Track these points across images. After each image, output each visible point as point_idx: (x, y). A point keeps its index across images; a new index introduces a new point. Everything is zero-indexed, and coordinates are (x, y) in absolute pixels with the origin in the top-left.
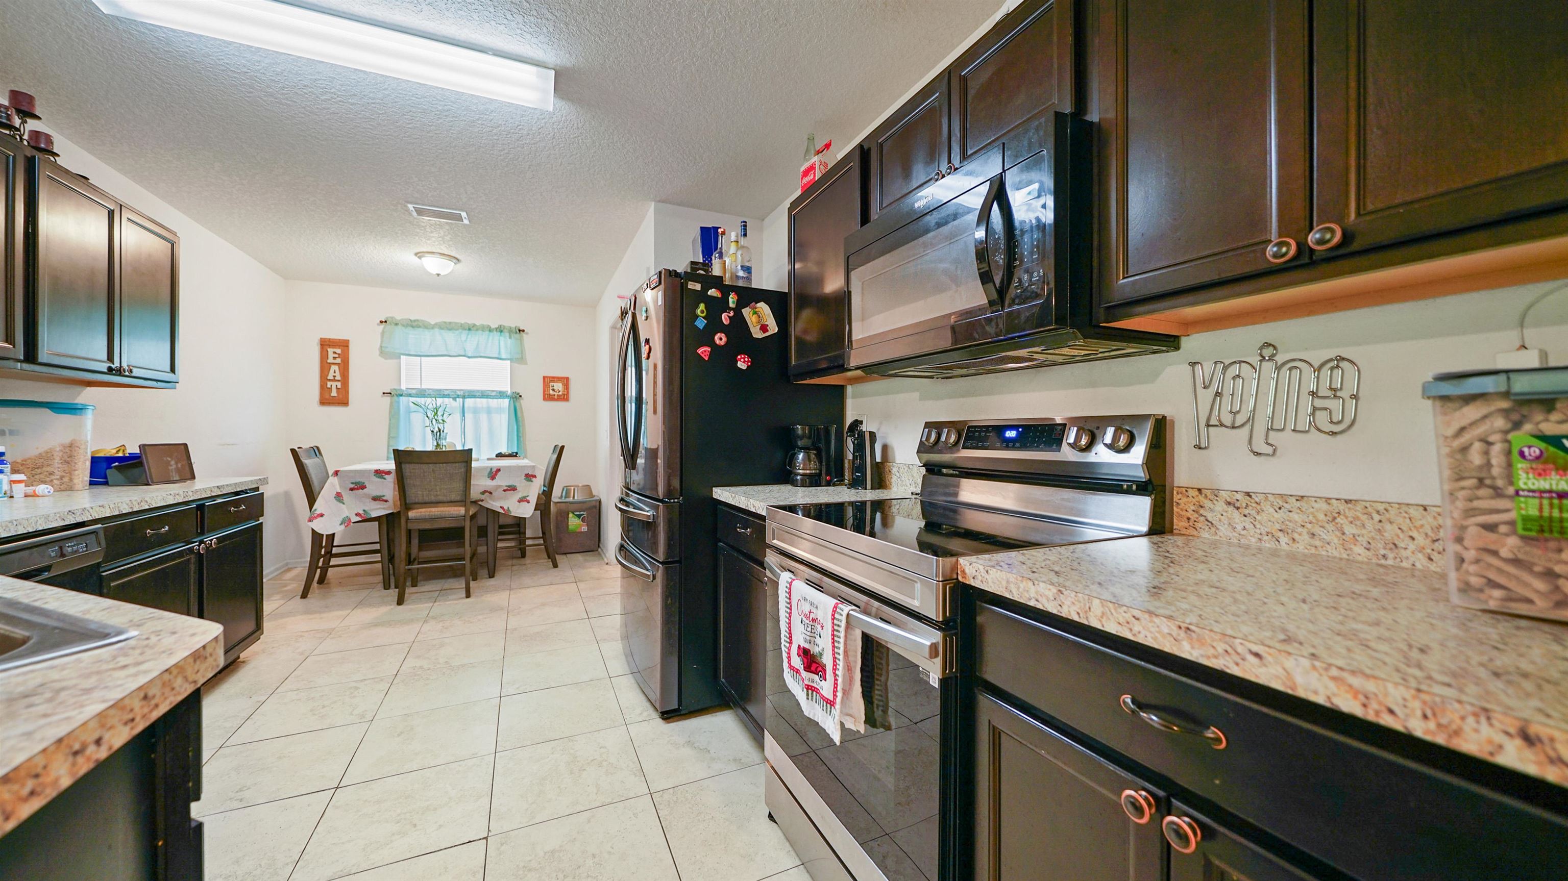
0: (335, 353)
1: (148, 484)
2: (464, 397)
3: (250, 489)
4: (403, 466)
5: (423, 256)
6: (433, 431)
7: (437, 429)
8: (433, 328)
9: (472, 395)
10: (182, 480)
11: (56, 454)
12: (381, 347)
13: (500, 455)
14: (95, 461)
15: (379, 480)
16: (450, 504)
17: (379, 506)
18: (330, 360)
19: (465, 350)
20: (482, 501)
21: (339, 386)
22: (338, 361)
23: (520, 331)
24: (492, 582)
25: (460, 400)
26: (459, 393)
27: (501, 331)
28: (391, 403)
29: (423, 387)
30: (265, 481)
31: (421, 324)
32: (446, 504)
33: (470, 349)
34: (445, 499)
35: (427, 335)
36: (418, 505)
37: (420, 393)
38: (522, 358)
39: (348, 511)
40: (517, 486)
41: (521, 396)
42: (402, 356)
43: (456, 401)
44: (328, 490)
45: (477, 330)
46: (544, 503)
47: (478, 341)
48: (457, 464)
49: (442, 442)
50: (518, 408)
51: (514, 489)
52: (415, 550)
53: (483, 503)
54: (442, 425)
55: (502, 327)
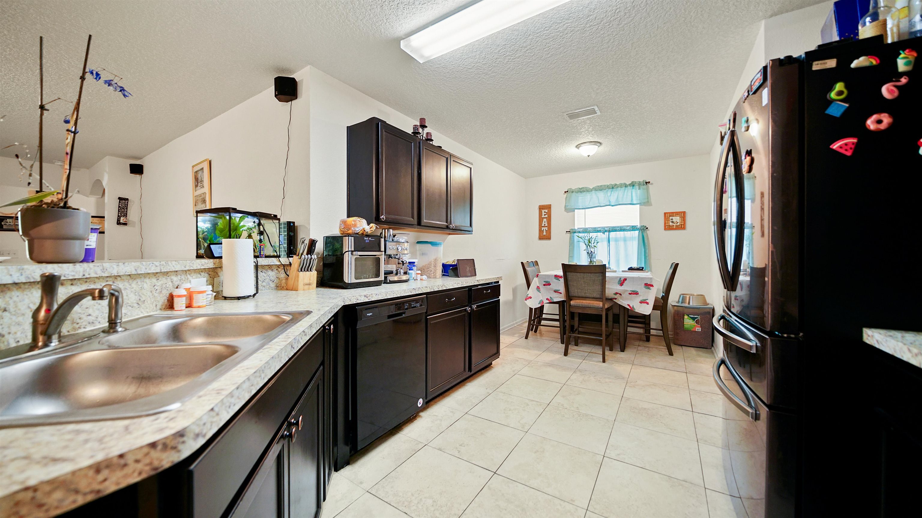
0: (545, 212)
1: (458, 277)
2: (609, 231)
3: (494, 282)
4: (567, 273)
5: (580, 146)
6: (588, 253)
7: (590, 252)
8: (591, 191)
9: (614, 229)
10: (471, 276)
11: (432, 263)
12: (565, 206)
13: (631, 269)
14: (444, 266)
15: (557, 281)
16: (594, 299)
17: (557, 296)
18: (543, 216)
19: (610, 202)
20: (616, 299)
21: (547, 230)
22: (546, 216)
23: (646, 183)
24: (622, 355)
25: (607, 233)
26: (606, 229)
27: (633, 186)
28: (570, 237)
29: (587, 227)
30: (501, 278)
31: (585, 190)
32: (591, 299)
33: (613, 201)
34: (590, 296)
35: (588, 196)
36: (576, 298)
37: (583, 230)
38: (648, 202)
39: (542, 297)
40: (639, 291)
41: (647, 228)
42: (575, 210)
43: (604, 234)
44: (535, 282)
45: (617, 188)
46: (662, 305)
47: (618, 195)
48: (597, 274)
49: (592, 260)
50: (645, 237)
51: (637, 293)
52: (576, 324)
53: (614, 300)
54: (593, 249)
55: (634, 182)
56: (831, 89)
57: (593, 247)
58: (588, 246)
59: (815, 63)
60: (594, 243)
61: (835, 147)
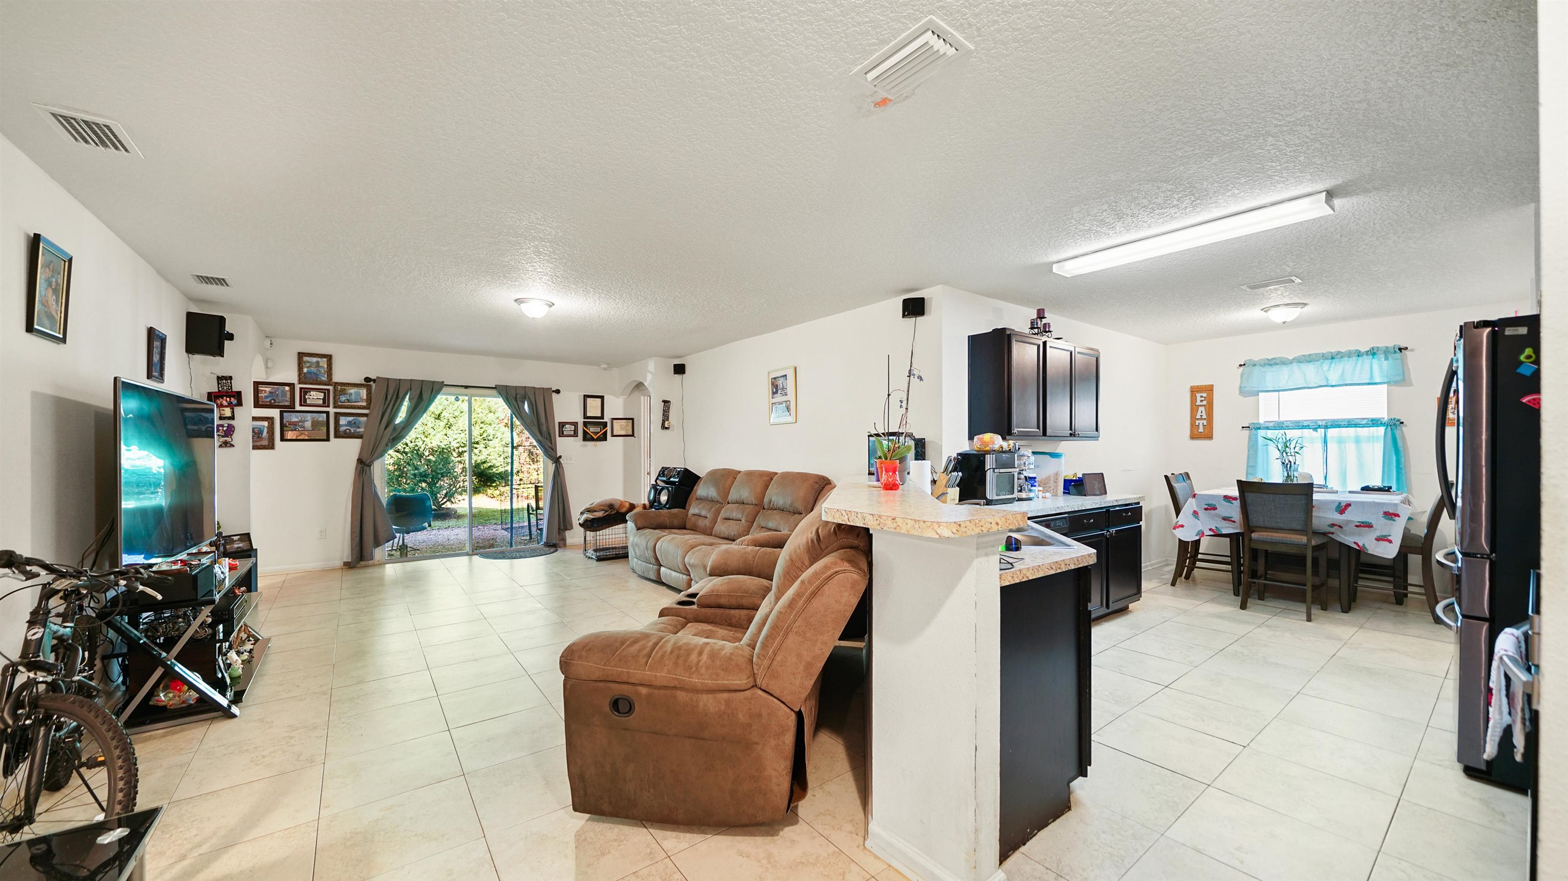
0: (1201, 397)
1: (1086, 496)
2: (1326, 427)
3: (1134, 503)
4: (1246, 494)
6: (1283, 463)
7: (1287, 461)
8: (1291, 363)
9: (1336, 424)
10: (1101, 494)
11: (1052, 478)
12: (1240, 387)
13: (1366, 489)
15: (1227, 504)
16: (1290, 532)
17: (1228, 525)
18: (1198, 403)
19: (1328, 380)
20: (1333, 533)
21: (1205, 424)
22: (1205, 403)
23: (1400, 349)
24: (1345, 616)
25: (1321, 431)
26: (1320, 423)
27: (1374, 354)
28: (1250, 436)
29: (1282, 419)
30: (1143, 498)
31: (1277, 361)
32: (1288, 532)
33: (1334, 379)
34: (1285, 527)
35: (1284, 371)
36: (1259, 529)
37: (1275, 426)
38: (1404, 380)
39: (1202, 525)
40: (1374, 523)
41: (1402, 423)
42: (1260, 394)
43: (1317, 431)
44: (1189, 506)
45: (1342, 357)
46: (1420, 545)
47: (1344, 369)
48: (1297, 496)
49: (1291, 473)
50: (1398, 437)
51: (1370, 526)
52: (1261, 569)
53: (1330, 535)
54: (1294, 457)
55: (1375, 348)
56: (1522, 352)
57: (1293, 454)
58: (1283, 453)
59: (1507, 329)
60: (1294, 448)
61: (1524, 401)
